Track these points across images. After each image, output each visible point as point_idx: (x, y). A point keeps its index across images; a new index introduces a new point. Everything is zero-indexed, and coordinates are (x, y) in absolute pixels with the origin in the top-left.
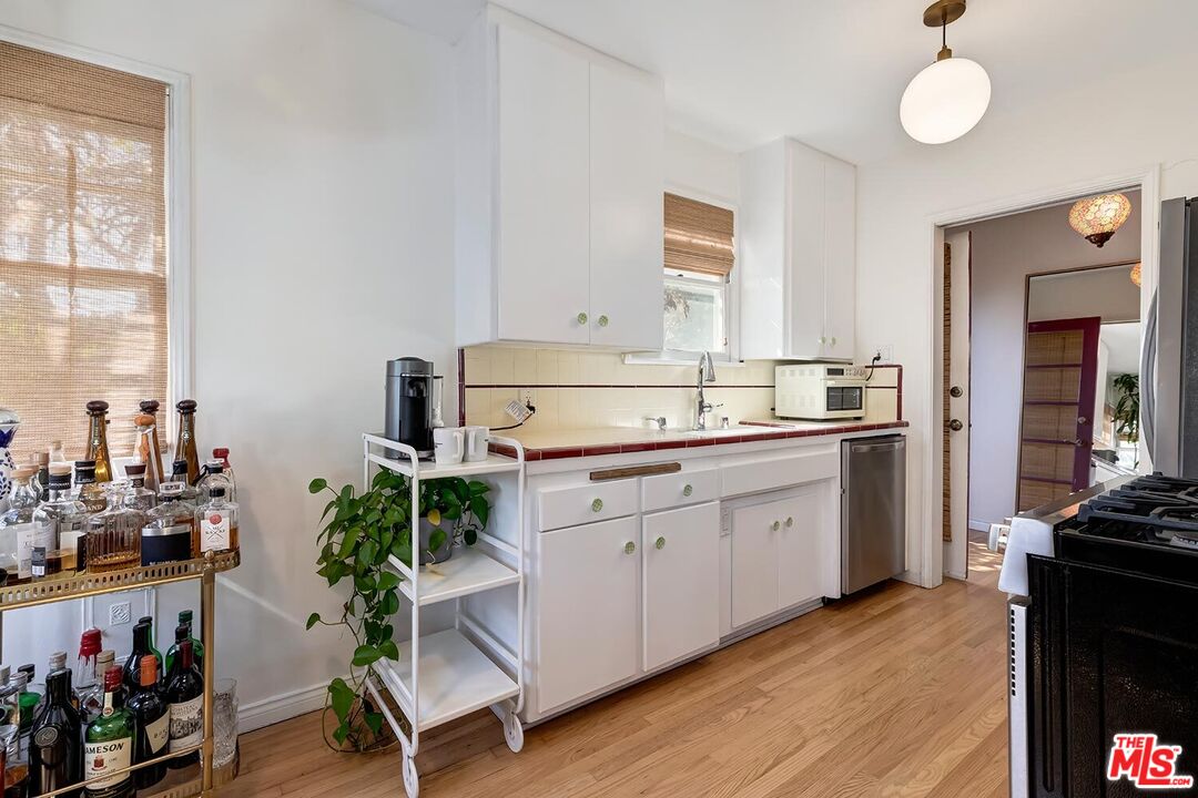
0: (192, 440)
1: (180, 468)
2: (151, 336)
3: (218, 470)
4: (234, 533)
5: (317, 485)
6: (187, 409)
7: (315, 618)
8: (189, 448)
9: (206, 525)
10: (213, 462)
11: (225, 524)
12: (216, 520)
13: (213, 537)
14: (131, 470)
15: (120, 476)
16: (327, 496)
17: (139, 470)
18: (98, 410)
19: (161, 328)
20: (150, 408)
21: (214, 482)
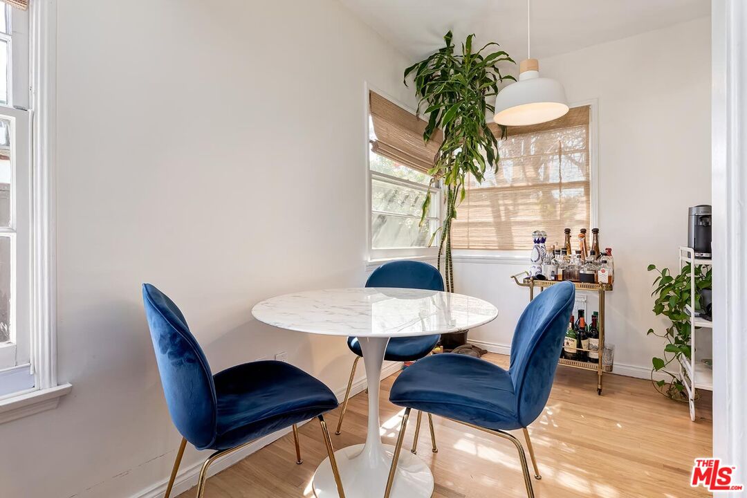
0: (597, 244)
1: (593, 253)
2: (585, 205)
3: (606, 255)
4: (610, 278)
5: (651, 267)
6: (596, 231)
7: (651, 331)
8: (596, 246)
9: (600, 272)
10: (605, 251)
11: (607, 274)
12: (603, 271)
13: (603, 278)
14: (577, 252)
15: (574, 252)
16: (656, 274)
17: (580, 252)
18: (568, 231)
19: (588, 201)
20: (584, 231)
21: (603, 258)
